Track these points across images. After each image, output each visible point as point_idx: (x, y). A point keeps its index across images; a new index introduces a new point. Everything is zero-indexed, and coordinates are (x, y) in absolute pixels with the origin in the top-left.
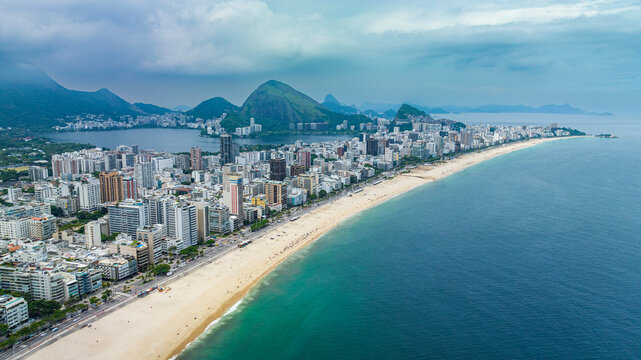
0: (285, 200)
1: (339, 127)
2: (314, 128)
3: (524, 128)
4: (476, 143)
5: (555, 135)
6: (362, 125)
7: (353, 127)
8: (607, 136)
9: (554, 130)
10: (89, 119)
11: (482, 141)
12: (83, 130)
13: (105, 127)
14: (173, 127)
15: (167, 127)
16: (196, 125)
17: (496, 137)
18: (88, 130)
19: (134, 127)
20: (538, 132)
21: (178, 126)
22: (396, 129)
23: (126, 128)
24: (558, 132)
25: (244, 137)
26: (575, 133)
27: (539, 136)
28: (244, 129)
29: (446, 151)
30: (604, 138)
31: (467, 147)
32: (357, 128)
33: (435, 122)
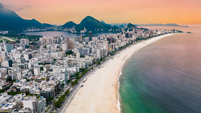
0: (115, 49)
1: (109, 30)
2: (102, 31)
3: (165, 30)
4: (154, 34)
5: (175, 33)
6: (117, 30)
7: (114, 30)
8: (190, 33)
9: (174, 31)
10: (32, 28)
11: (155, 34)
12: (32, 32)
13: (38, 31)
14: (58, 31)
15: (56, 31)
16: (66, 30)
17: (159, 33)
18: (33, 32)
19: (46, 31)
20: (170, 31)
21: (60, 31)
22: (128, 31)
23: (44, 31)
24: (175, 32)
25: (83, 33)
26: (180, 32)
27: (170, 33)
28: (83, 31)
29: (147, 37)
30: (189, 33)
31: (152, 36)
32: (115, 30)
33: (139, 29)
